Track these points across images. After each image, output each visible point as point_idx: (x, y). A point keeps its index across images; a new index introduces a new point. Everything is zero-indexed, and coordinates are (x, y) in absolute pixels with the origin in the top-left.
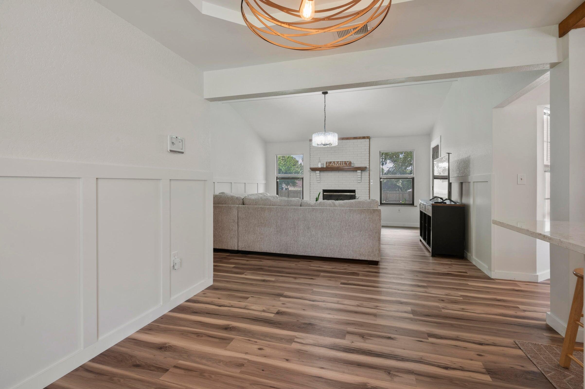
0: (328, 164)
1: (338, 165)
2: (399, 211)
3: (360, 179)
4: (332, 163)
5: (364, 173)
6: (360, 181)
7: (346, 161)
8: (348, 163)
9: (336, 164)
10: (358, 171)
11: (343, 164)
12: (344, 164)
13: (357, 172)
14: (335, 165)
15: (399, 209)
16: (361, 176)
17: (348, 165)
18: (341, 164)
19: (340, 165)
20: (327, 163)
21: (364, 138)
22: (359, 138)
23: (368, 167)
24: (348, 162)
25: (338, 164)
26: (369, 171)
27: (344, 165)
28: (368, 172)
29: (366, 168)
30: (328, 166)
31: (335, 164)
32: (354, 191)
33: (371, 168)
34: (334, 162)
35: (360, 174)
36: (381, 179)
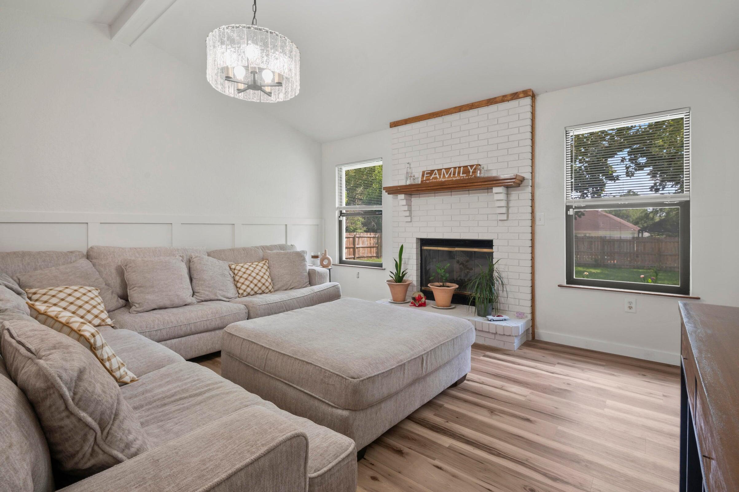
0: (425, 175)
1: (447, 176)
2: (630, 308)
3: (504, 210)
4: (435, 174)
5: (515, 194)
6: (504, 217)
7: (467, 166)
8: (471, 171)
9: (444, 174)
10: (495, 190)
11: (459, 173)
12: (463, 174)
13: (492, 192)
14: (440, 177)
15: (630, 303)
16: (508, 201)
17: (472, 176)
18: (454, 174)
19: (452, 176)
20: (423, 175)
21: (515, 96)
22: (501, 98)
23: (528, 176)
24: (472, 166)
25: (447, 173)
26: (533, 186)
27: (461, 175)
28: (529, 189)
29: (523, 180)
30: (426, 180)
31: (441, 175)
32: (489, 244)
33: (538, 179)
34: (439, 170)
35: (503, 196)
36: (571, 210)
